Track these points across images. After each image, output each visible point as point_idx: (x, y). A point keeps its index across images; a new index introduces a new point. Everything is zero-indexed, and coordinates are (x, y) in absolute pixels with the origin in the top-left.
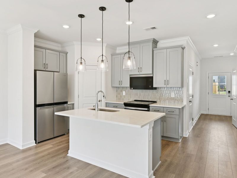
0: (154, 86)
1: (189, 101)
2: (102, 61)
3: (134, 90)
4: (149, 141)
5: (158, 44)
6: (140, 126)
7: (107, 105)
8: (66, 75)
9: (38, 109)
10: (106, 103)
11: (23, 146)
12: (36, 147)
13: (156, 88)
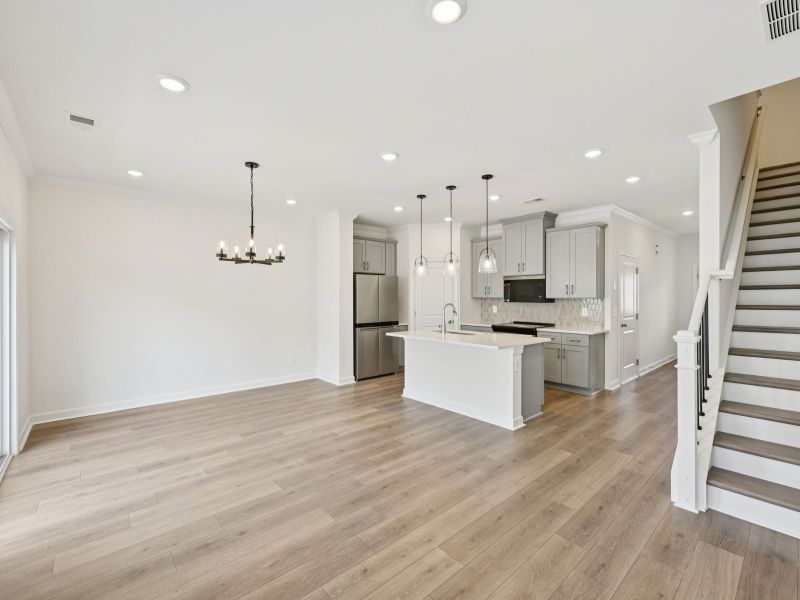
0: (547, 296)
1: (620, 325)
2: (451, 261)
3: (512, 304)
4: (515, 372)
5: (557, 219)
6: (496, 348)
7: (462, 327)
8: (396, 279)
9: (358, 329)
10: (462, 325)
11: (340, 381)
12: (356, 385)
13: (552, 301)
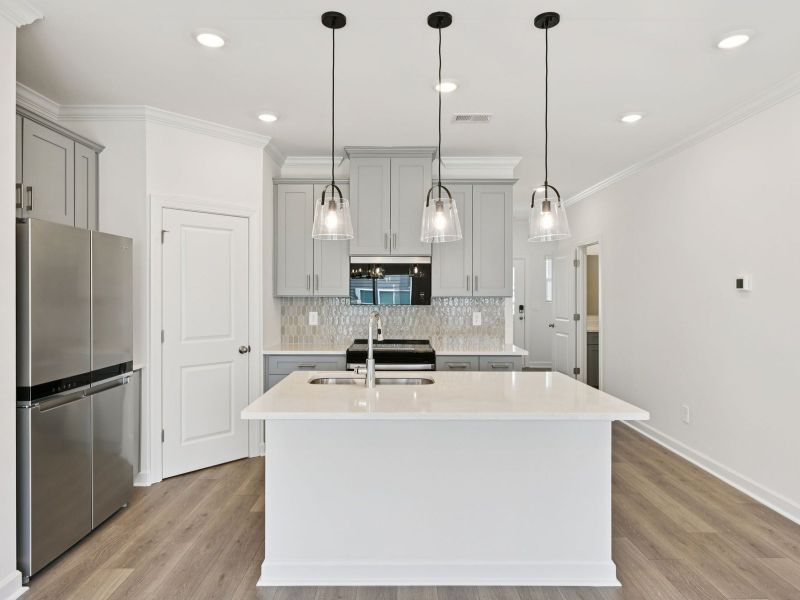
0: (434, 293)
9: (30, 405)
10: (265, 356)
